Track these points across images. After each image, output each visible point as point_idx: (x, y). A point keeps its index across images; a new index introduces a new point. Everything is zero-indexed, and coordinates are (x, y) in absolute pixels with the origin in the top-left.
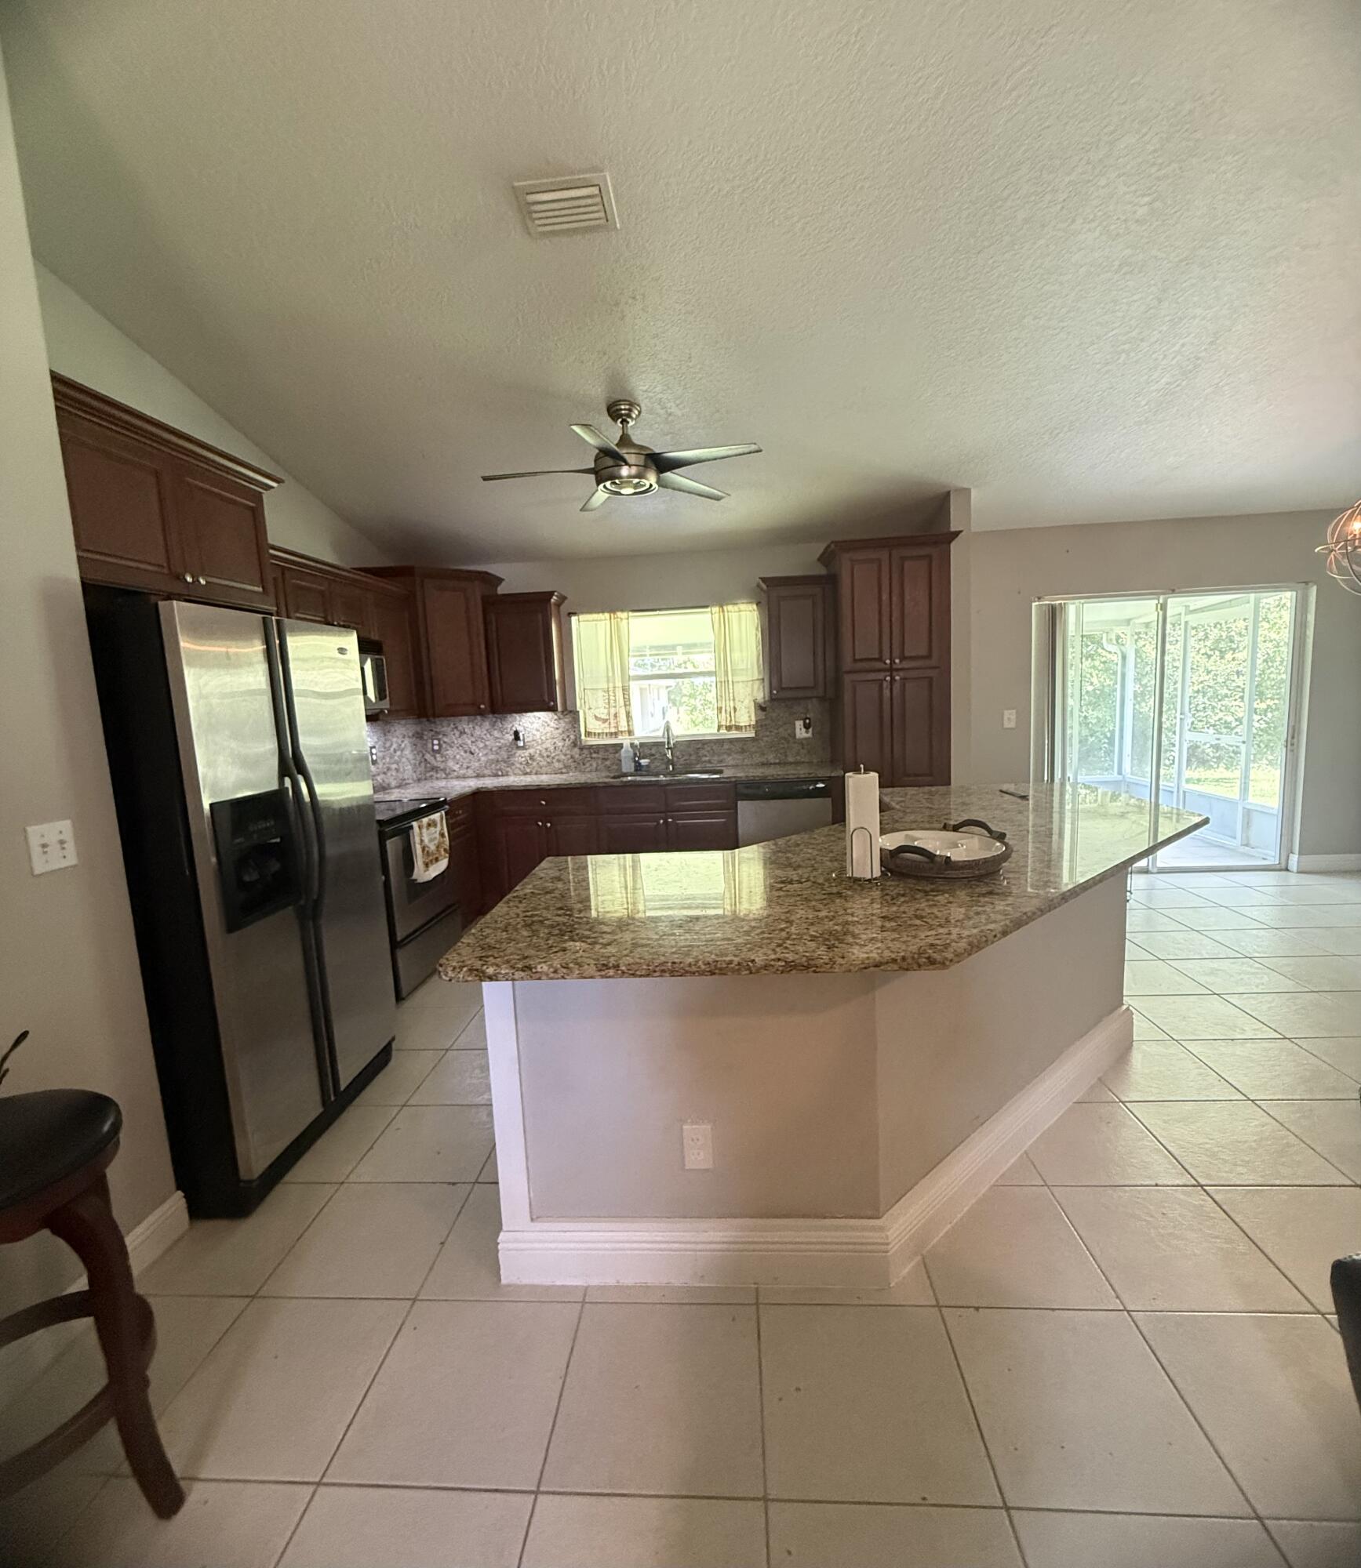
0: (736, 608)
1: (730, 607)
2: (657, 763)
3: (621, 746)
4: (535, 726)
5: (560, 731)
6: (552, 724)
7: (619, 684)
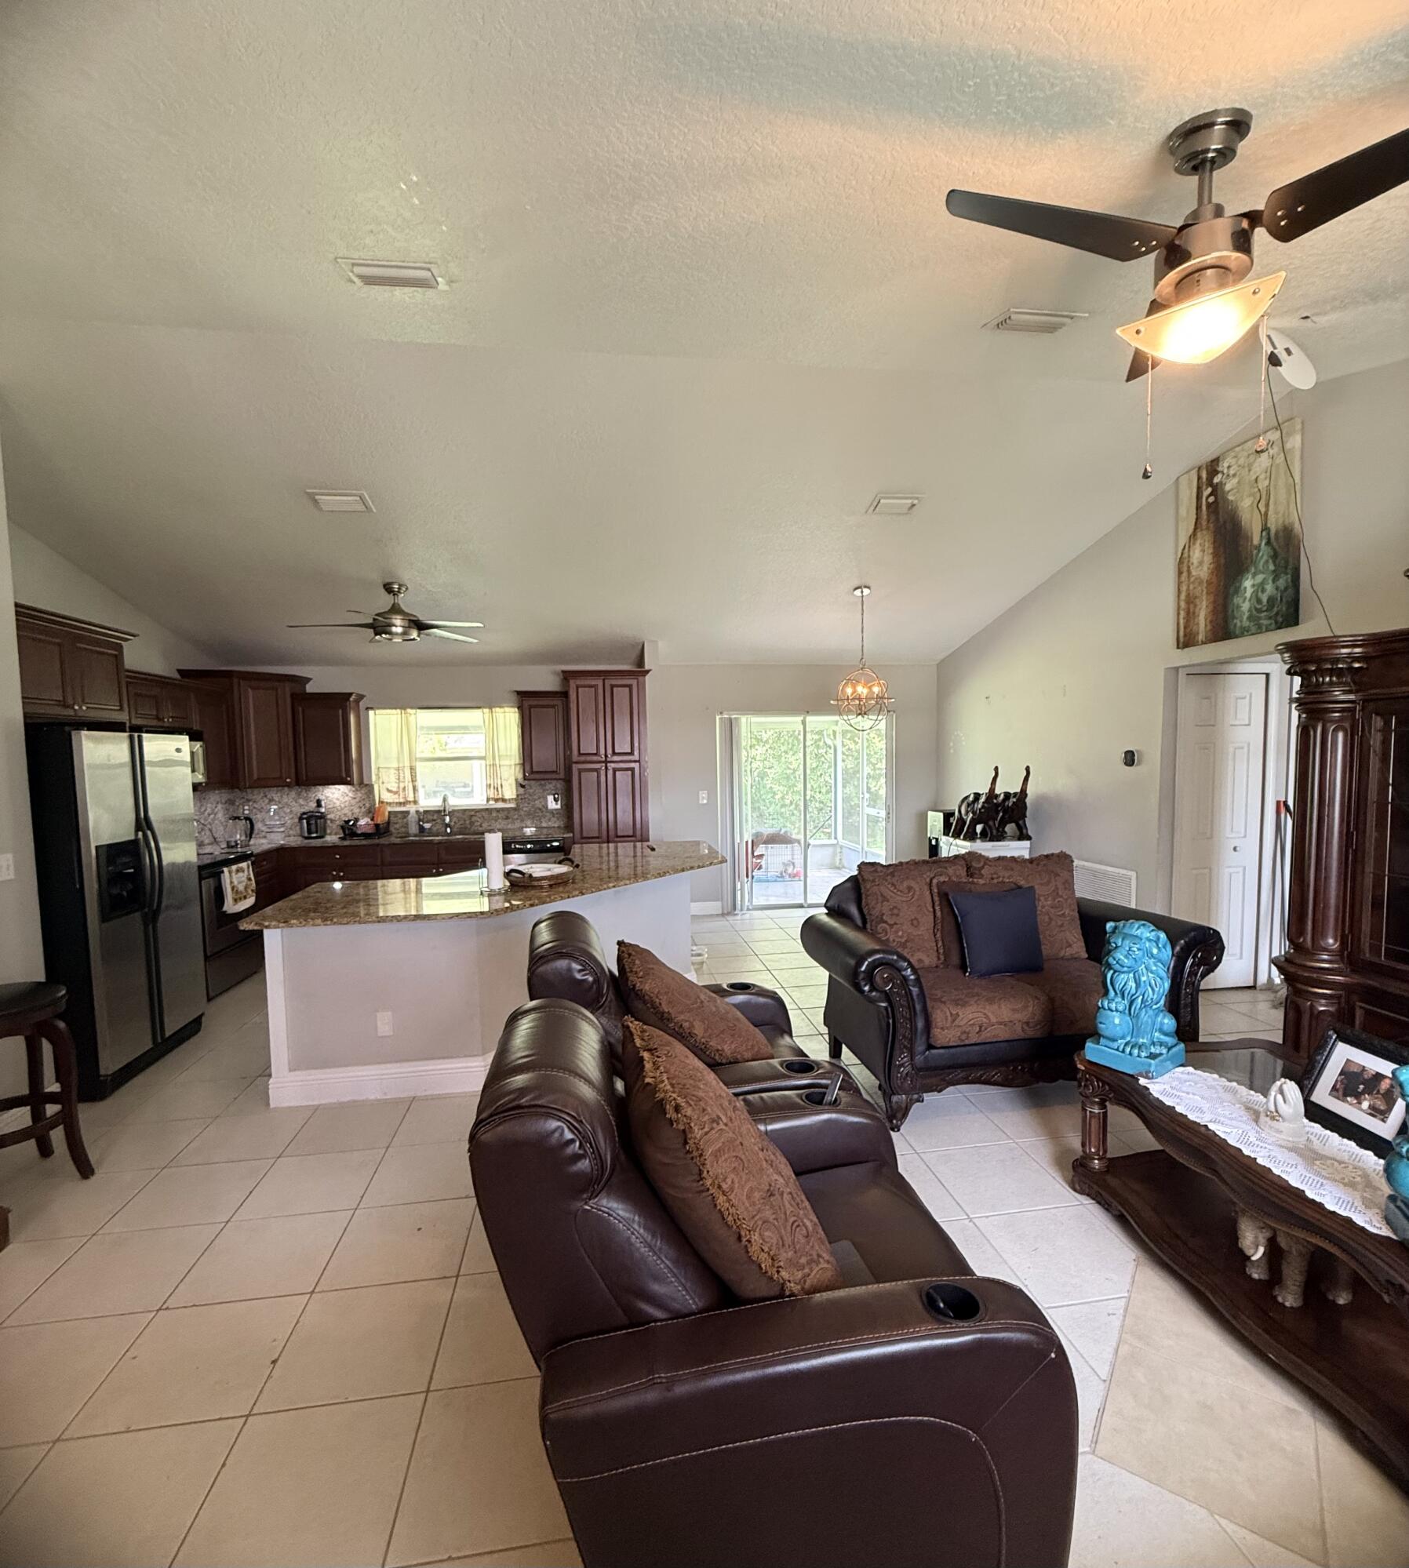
0: (502, 710)
1: (498, 709)
2: (438, 827)
3: (408, 813)
4: (336, 796)
5: (357, 800)
6: (351, 795)
7: (407, 764)
